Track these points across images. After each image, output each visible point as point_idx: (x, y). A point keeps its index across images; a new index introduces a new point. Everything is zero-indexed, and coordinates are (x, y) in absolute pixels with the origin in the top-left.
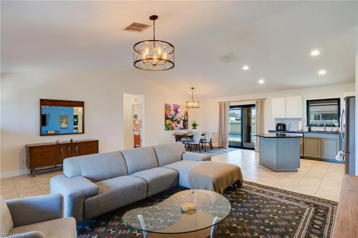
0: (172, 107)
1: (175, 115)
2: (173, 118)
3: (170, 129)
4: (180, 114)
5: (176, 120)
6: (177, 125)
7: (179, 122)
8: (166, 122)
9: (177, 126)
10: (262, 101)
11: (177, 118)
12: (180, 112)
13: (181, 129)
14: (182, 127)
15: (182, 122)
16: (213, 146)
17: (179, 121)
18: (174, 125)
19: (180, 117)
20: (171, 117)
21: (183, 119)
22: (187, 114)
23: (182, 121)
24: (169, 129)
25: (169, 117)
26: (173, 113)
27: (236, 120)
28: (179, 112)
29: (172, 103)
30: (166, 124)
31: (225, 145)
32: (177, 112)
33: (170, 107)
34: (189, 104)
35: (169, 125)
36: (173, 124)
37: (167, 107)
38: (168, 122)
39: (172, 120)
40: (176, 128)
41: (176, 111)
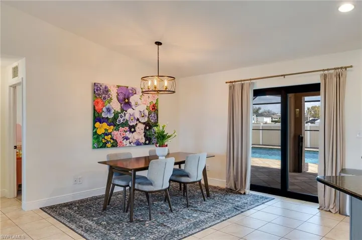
0: (113, 93)
1: (122, 110)
2: (115, 118)
3: (109, 145)
4: (137, 109)
5: (125, 124)
6: (128, 134)
7: (132, 129)
8: (94, 127)
9: (127, 138)
10: (340, 73)
11: (127, 117)
12: (137, 104)
13: (138, 144)
14: (143, 141)
15: (140, 128)
16: (209, 183)
17: (134, 127)
18: (118, 135)
19: (137, 116)
20: (111, 116)
21: (145, 120)
22: (154, 108)
23: (143, 126)
24: (104, 146)
25: (104, 115)
26: (116, 106)
27: (272, 121)
28: (133, 103)
29: (112, 81)
30: (95, 133)
31: (243, 185)
32: (128, 104)
33: (106, 91)
34: (150, 83)
35: (106, 134)
36: (115, 132)
37: (100, 92)
38: (102, 128)
39: (113, 122)
40: (125, 142)
41: (126, 102)
